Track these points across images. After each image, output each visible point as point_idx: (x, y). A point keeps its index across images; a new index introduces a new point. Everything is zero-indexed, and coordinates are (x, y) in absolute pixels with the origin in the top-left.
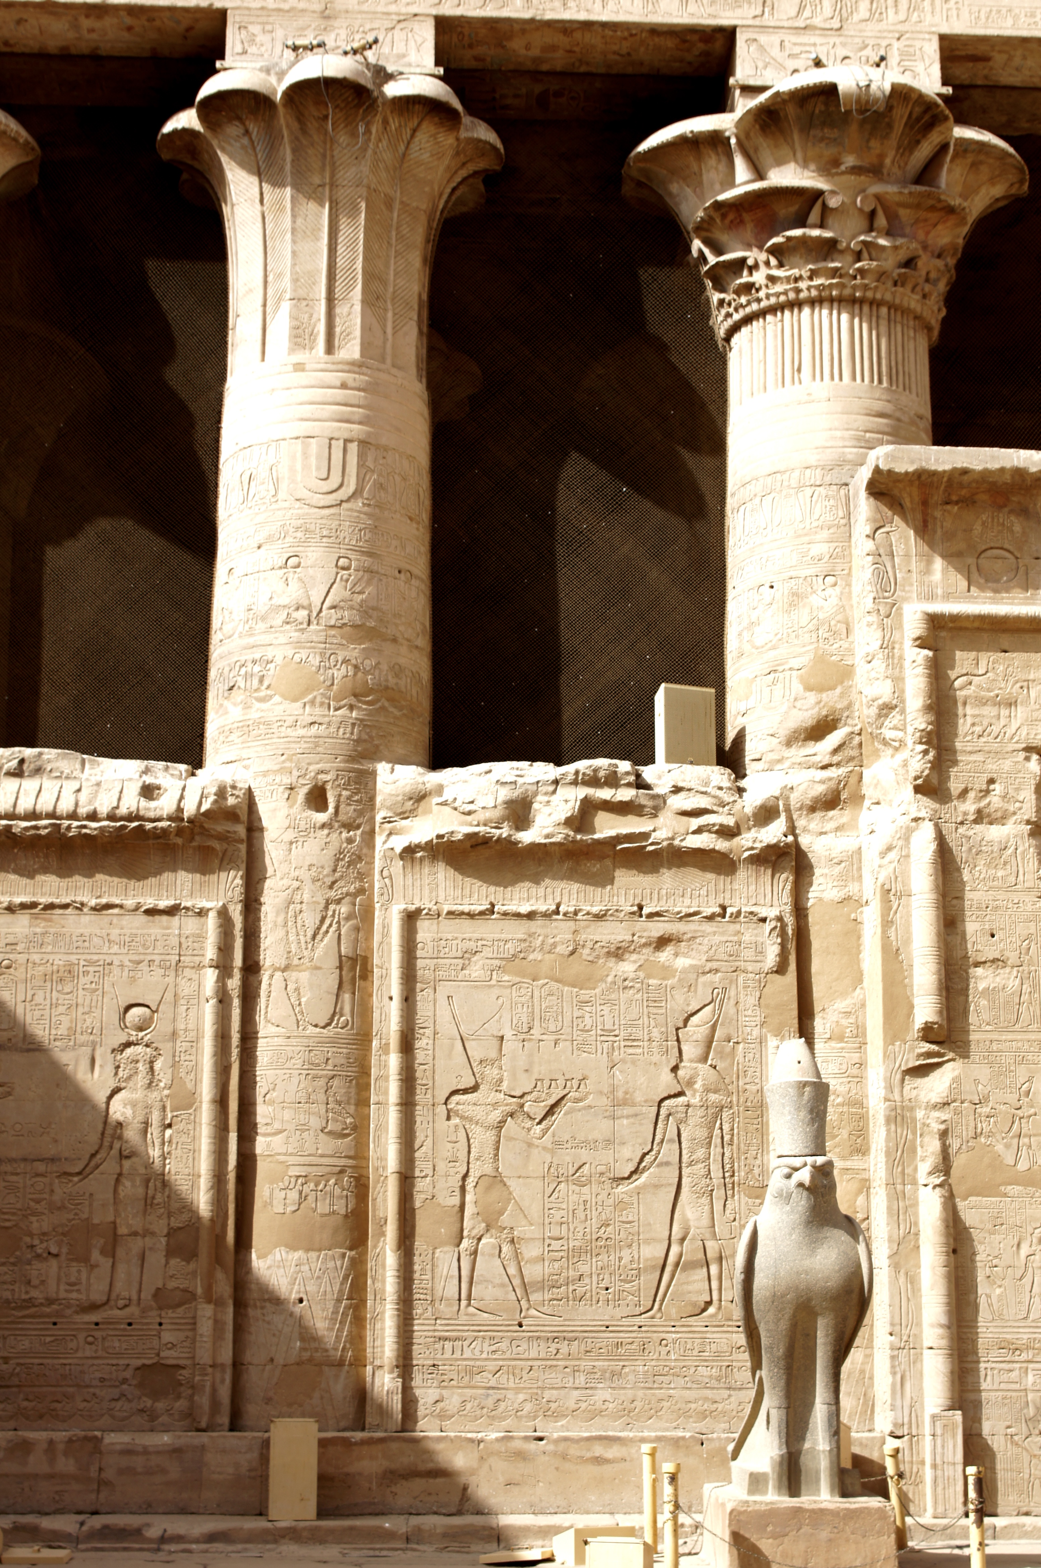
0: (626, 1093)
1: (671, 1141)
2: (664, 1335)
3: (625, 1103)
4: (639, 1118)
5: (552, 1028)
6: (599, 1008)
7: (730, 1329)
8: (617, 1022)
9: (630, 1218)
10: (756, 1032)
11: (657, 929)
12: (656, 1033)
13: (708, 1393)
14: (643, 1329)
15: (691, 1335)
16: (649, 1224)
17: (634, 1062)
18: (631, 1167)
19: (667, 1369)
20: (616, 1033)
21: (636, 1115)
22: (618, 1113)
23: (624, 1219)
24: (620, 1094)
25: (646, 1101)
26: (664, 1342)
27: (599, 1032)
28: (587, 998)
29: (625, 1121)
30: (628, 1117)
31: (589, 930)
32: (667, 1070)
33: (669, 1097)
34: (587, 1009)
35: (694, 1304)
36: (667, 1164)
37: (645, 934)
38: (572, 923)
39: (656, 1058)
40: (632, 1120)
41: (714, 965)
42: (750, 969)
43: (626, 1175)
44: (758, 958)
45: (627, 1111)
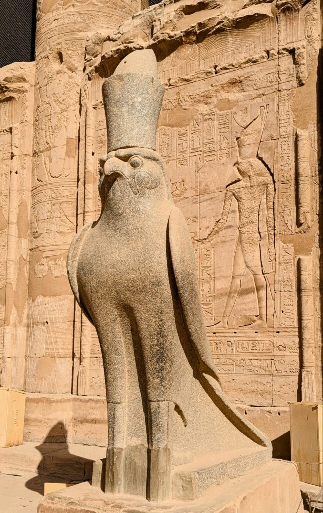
0: (207, 186)
1: (234, 212)
2: (229, 339)
3: (205, 192)
4: (213, 200)
5: (165, 154)
6: (191, 136)
7: (272, 334)
8: (201, 143)
9: (209, 264)
10: (290, 129)
11: (226, 77)
12: (224, 145)
13: (257, 378)
14: (217, 334)
15: (246, 339)
16: (220, 267)
17: (210, 166)
18: (208, 232)
19: (231, 361)
20: (200, 149)
21: (212, 199)
22: (202, 199)
23: (205, 265)
24: (202, 187)
25: (218, 189)
26: (229, 343)
27: (191, 151)
28: (184, 132)
29: (205, 203)
30: (207, 200)
31: (186, 90)
32: (231, 166)
33: (233, 183)
34: (184, 138)
35: (248, 317)
36: (230, 227)
37: (217, 84)
38: (176, 89)
39: (224, 160)
40: (209, 202)
41: (261, 91)
42: (284, 87)
43: (206, 238)
44: (291, 79)
45: (207, 197)
